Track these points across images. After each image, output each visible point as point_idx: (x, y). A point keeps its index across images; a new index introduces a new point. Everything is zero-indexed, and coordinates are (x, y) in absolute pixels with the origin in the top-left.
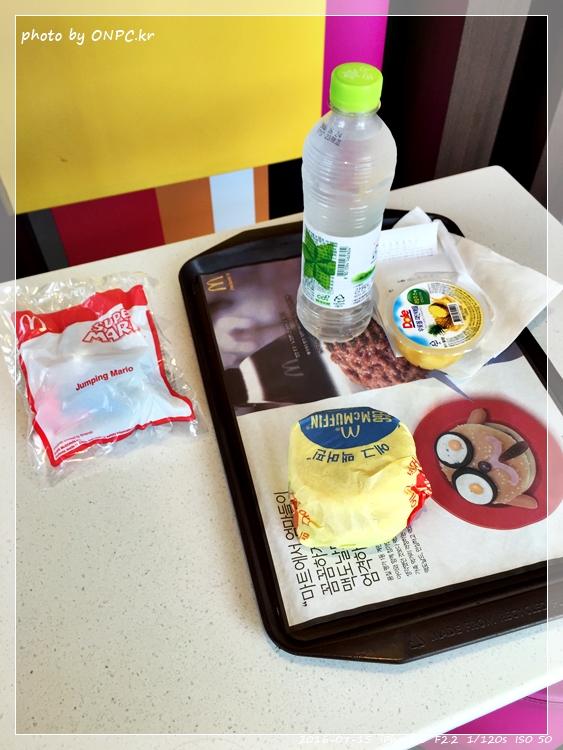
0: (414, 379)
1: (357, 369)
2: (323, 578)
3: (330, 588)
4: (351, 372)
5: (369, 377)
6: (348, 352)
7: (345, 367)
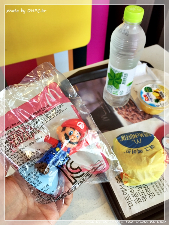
0: (148, 118)
1: (128, 116)
2: (134, 197)
3: (138, 201)
4: (126, 118)
5: (132, 119)
6: (123, 111)
7: (124, 116)
